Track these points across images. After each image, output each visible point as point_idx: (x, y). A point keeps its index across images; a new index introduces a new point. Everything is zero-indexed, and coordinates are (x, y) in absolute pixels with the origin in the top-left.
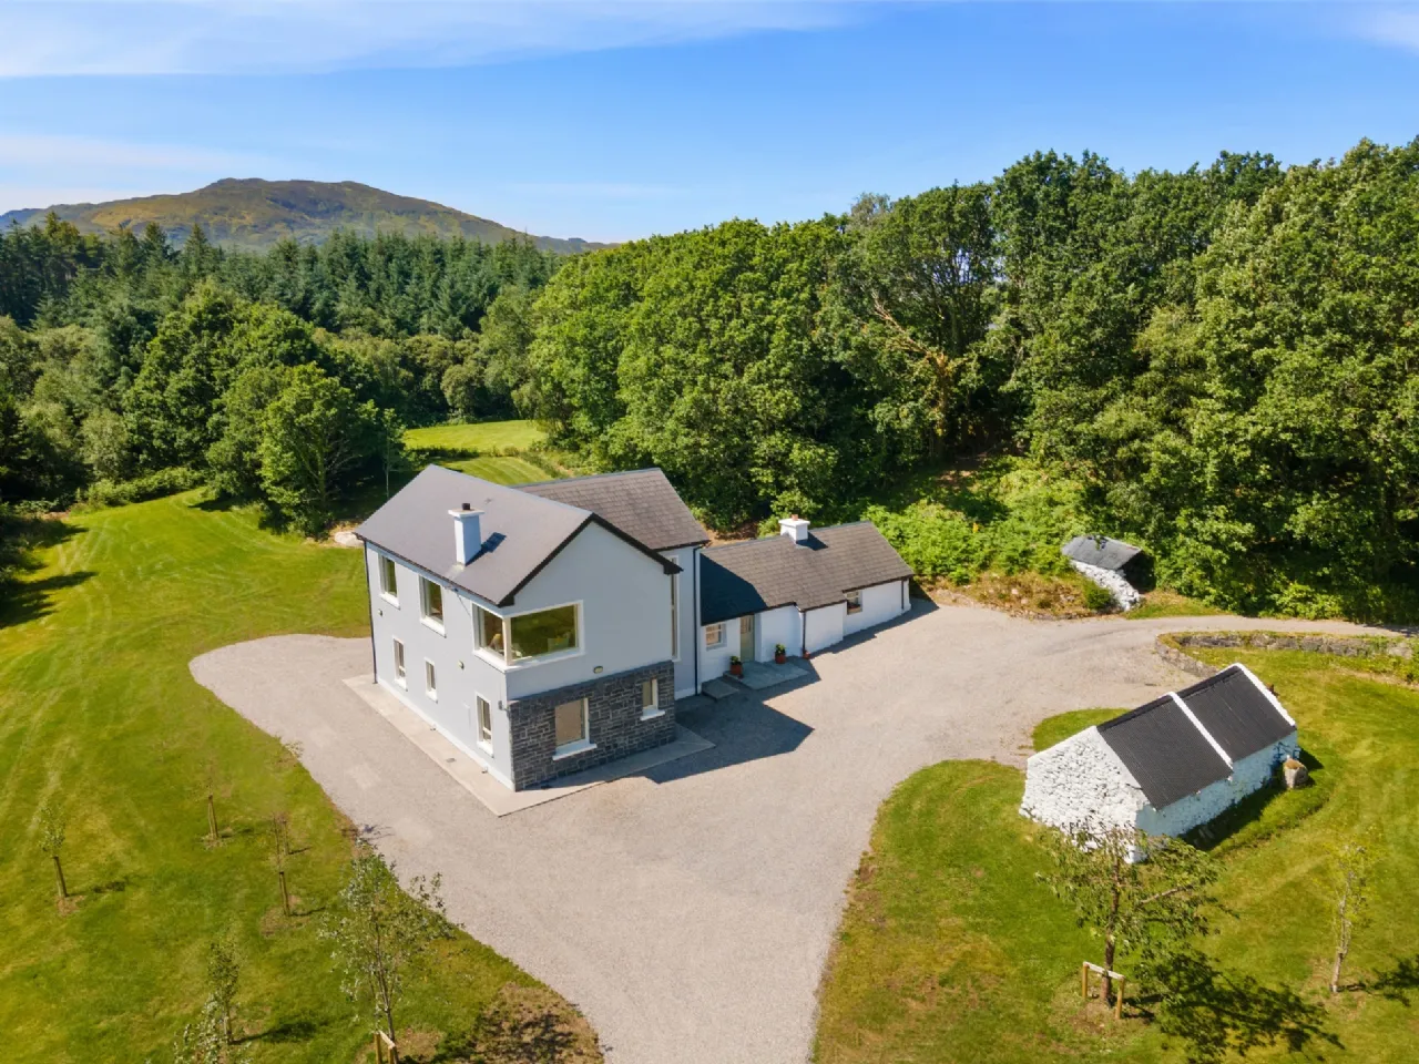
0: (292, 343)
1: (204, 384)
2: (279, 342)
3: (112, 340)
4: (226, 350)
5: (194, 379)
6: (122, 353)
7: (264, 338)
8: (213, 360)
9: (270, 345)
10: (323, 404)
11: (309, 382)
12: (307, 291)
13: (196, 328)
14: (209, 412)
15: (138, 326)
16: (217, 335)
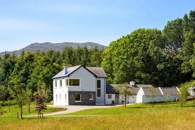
0: (47, 62)
1: (27, 73)
2: (44, 62)
3: (5, 69)
4: (32, 65)
5: (25, 71)
6: (7, 72)
7: (41, 62)
8: (29, 67)
9: (42, 63)
10: (52, 73)
11: (49, 68)
12: (54, 59)
13: (26, 61)
14: (28, 79)
15: (11, 65)
16: (30, 62)
